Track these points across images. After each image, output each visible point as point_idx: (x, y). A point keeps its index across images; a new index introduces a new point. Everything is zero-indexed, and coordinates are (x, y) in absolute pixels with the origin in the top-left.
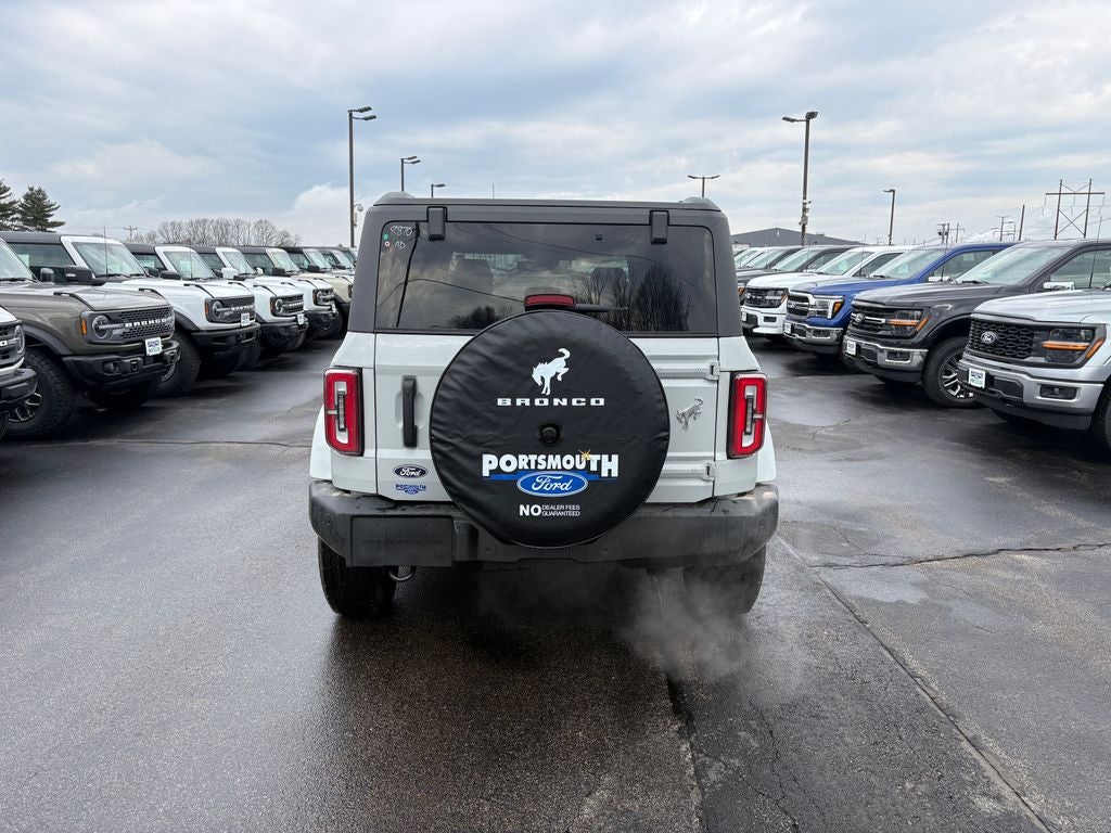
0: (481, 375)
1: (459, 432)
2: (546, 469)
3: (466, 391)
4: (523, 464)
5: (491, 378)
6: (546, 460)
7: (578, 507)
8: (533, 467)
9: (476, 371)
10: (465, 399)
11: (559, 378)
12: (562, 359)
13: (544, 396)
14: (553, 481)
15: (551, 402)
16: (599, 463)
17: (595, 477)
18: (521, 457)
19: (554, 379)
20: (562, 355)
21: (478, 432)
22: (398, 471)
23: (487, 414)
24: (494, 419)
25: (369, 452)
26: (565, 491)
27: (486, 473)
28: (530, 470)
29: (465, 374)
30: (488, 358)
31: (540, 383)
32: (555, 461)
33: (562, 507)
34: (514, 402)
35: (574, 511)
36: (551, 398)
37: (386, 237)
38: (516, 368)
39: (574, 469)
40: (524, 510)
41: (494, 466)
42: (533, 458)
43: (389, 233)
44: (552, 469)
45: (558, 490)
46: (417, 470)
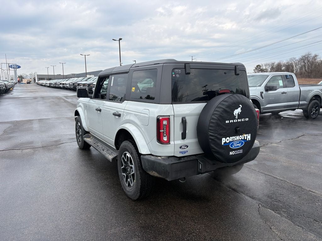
0: (223, 114)
1: (217, 132)
2: (236, 140)
3: (219, 119)
4: (231, 140)
5: (225, 115)
6: (236, 138)
7: (242, 150)
8: (233, 140)
9: (221, 113)
10: (219, 122)
11: (239, 114)
12: (240, 108)
13: (236, 119)
14: (237, 143)
15: (237, 121)
16: (247, 136)
17: (246, 141)
18: (231, 137)
19: (238, 114)
20: (240, 107)
21: (221, 132)
22: (181, 147)
23: (223, 126)
24: (225, 127)
25: (172, 142)
26: (240, 146)
27: (223, 144)
28: (232, 141)
29: (219, 114)
30: (224, 109)
31: (235, 115)
32: (238, 138)
33: (239, 151)
34: (229, 122)
35: (241, 151)
36: (237, 119)
37: (173, 73)
38: (230, 111)
39: (242, 139)
40: (231, 153)
41: (224, 142)
42: (233, 137)
43: (174, 72)
44: (237, 140)
45: (238, 146)
46: (186, 146)
